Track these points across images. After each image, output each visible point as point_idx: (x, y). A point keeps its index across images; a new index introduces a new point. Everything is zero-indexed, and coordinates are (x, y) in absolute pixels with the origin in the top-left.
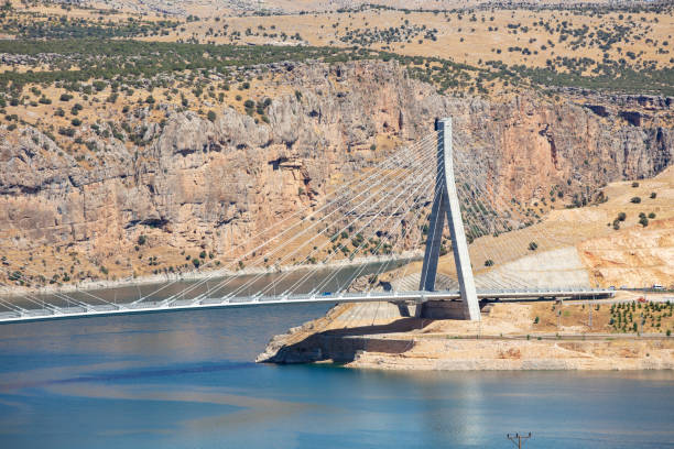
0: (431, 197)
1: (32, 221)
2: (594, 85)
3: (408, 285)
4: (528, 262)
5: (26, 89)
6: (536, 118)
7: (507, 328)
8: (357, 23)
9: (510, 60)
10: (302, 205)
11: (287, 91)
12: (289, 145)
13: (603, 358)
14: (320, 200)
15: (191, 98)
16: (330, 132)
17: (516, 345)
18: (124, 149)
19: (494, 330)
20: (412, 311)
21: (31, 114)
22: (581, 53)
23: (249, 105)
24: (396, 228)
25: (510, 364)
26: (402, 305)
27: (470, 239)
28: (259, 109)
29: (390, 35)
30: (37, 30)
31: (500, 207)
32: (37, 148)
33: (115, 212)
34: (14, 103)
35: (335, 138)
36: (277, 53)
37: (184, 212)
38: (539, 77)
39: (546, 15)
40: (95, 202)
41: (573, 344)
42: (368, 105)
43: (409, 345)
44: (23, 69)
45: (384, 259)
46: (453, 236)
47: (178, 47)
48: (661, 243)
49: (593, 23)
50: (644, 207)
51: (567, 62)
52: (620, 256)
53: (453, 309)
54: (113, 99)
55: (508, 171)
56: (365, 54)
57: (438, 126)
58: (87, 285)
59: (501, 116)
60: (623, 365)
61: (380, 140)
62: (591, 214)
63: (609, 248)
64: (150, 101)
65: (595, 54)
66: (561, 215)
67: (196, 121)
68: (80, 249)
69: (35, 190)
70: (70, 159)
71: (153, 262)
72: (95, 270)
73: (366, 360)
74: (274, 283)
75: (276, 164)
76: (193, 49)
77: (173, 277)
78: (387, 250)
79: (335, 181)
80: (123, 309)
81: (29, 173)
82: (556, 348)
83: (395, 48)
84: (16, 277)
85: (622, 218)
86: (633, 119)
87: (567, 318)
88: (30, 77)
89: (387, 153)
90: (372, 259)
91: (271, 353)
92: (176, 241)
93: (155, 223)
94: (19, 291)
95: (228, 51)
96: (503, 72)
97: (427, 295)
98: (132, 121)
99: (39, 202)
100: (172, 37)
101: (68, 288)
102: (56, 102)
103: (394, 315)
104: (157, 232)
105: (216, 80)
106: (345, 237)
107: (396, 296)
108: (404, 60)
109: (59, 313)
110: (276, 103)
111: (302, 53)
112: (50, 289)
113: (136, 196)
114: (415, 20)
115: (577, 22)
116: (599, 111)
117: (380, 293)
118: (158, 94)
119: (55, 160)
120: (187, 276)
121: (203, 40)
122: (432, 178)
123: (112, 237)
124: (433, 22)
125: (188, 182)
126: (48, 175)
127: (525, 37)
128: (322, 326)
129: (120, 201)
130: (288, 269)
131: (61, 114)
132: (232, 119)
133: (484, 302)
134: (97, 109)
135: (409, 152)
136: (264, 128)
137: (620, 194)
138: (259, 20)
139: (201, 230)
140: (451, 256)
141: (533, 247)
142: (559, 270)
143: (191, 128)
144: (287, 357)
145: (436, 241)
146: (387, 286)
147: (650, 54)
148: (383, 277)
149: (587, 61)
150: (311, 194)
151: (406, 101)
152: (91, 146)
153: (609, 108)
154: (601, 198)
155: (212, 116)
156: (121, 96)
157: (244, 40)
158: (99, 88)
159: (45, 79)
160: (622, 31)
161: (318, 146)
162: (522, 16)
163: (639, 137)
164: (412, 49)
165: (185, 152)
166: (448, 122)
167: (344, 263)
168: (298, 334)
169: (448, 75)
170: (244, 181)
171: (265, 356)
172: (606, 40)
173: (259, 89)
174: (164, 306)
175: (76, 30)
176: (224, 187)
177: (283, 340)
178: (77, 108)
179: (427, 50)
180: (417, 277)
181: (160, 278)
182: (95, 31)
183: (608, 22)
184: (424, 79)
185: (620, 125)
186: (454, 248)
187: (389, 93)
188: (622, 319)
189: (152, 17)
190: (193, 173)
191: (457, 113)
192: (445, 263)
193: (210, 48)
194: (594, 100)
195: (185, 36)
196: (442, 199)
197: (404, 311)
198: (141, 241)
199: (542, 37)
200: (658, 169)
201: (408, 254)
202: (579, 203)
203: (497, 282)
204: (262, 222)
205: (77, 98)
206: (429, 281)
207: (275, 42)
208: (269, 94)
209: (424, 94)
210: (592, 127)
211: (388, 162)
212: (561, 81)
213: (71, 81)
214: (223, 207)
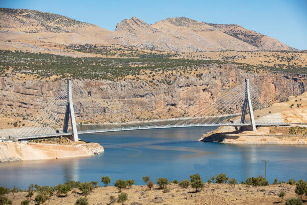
0: (244, 99)
1: (142, 104)
2: (286, 71)
3: (237, 122)
4: (268, 116)
5: (141, 71)
6: (271, 79)
7: (263, 133)
8: (225, 54)
9: (265, 64)
10: (210, 101)
11: (207, 71)
12: (207, 85)
13: (287, 141)
14: (215, 100)
15: (182, 73)
16: (218, 82)
17: (265, 137)
18: (165, 86)
19: (259, 134)
20: (239, 128)
21: (142, 77)
22: (283, 63)
23: (197, 75)
24: (234, 107)
25: (263, 142)
26: (236, 127)
27: (254, 110)
28: (200, 76)
29: (234, 57)
30: (144, 56)
31: (261, 102)
32: (143, 86)
33: (163, 102)
34: (138, 74)
35: (219, 84)
36: (205, 62)
37: (180, 102)
38: (272, 69)
39: (274, 53)
40: (158, 99)
41: (280, 137)
42: (228, 75)
43: (237, 137)
44: (140, 66)
45: (231, 115)
46: (249, 109)
47: (179, 60)
48: (303, 112)
49: (286, 55)
50: (299, 102)
51: (279, 65)
52: (292, 115)
53: (250, 128)
54: (163, 73)
55: (264, 93)
56: (227, 62)
57: (246, 81)
58: (155, 121)
59: (262, 78)
60: (292, 143)
61: (231, 84)
62: (285, 104)
63: (289, 113)
64: (172, 74)
65: (286, 63)
66: (277, 104)
67: (184, 79)
68: (154, 111)
69: (143, 96)
70: (152, 88)
71: (172, 115)
72: (158, 117)
73: (226, 141)
74: (203, 121)
75: (204, 90)
76: (183, 61)
77: (177, 119)
78: (232, 113)
79: (219, 95)
80: (165, 127)
81: (142, 92)
82: (275, 138)
83: (235, 61)
84: (138, 118)
85: (293, 105)
86: (296, 80)
87: (278, 131)
88: (142, 68)
89: (233, 87)
90: (228, 115)
91: (202, 139)
92: (178, 110)
93: (173, 105)
94: (139, 122)
95: (192, 61)
96: (263, 67)
97: (242, 124)
98: (168, 79)
99: (144, 99)
100: (178, 58)
101: (151, 121)
102: (149, 74)
103: (234, 129)
104: (173, 107)
105: (189, 69)
106: (222, 109)
107: (234, 125)
108: (237, 64)
109: (148, 128)
110: (204, 75)
111: (211, 62)
112: (146, 121)
113: (168, 98)
114: (240, 54)
115: (282, 55)
116: (287, 78)
117: (230, 124)
118: (174, 72)
119: (148, 89)
120: (181, 119)
121: (186, 58)
122: (244, 94)
123: (161, 108)
124: (245, 54)
125: (181, 94)
126: (146, 92)
127: (269, 58)
128: (215, 132)
129: (164, 99)
130: (207, 117)
131: (150, 77)
132: (193, 78)
133: (257, 126)
134: (159, 76)
135: (238, 88)
136: (201, 81)
137: (292, 99)
138: (201, 53)
139: (185, 107)
140: (249, 114)
141: (270, 112)
142: (276, 118)
143: (182, 81)
144: (206, 140)
145: (245, 111)
146: (232, 122)
147: (300, 63)
148: (231, 120)
149: (284, 65)
150: (213, 98)
151: (238, 74)
152: (157, 85)
153: (289, 77)
154: (287, 100)
155: (188, 78)
156: (165, 72)
157: (196, 59)
158: (159, 70)
159: (146, 68)
160: (293, 57)
161: (215, 86)
162: (268, 53)
163: (297, 85)
164: (239, 61)
165: (181, 87)
166: (248, 80)
167: (221, 116)
168: (209, 134)
169: (249, 68)
170: (196, 95)
171: (200, 140)
172: (289, 60)
173: (200, 71)
174: (175, 126)
175: (154, 56)
176: (191, 96)
177: (205, 135)
178: (154, 75)
179: (243, 61)
180: (240, 120)
181: (174, 119)
182: (159, 56)
183: (289, 55)
184: (243, 69)
185: (292, 81)
186: (250, 112)
187: (233, 72)
188: (292, 131)
189: (173, 53)
190: (182, 92)
191: (251, 77)
192: (247, 116)
193: (188, 60)
194: (286, 75)
195: (181, 57)
196: (247, 100)
197: (236, 128)
198: (169, 109)
199: (273, 59)
200: (302, 93)
201: (238, 114)
202: (281, 101)
203: (261, 121)
204: (200, 105)
205: (154, 73)
206: (243, 121)
207: (204, 59)
208: (202, 72)
209: (242, 73)
210: (285, 82)
211: (233, 90)
212: (277, 70)
213: (152, 69)
214: (190, 101)
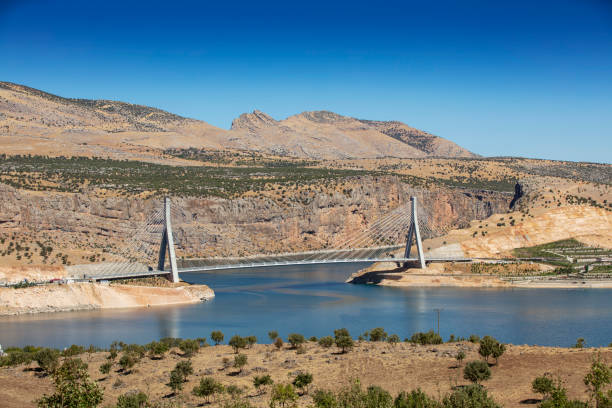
0: (409, 224)
1: (268, 231)
2: (467, 186)
3: (400, 256)
4: (443, 248)
5: (267, 185)
6: (446, 197)
7: (435, 271)
8: (383, 162)
9: (437, 176)
10: (363, 227)
11: (358, 186)
12: (358, 205)
13: (468, 283)
14: (369, 225)
15: (324, 188)
16: (373, 201)
17: (438, 278)
18: (300, 206)
19: (431, 272)
20: (402, 265)
21: (268, 194)
22: (462, 175)
23: (344, 191)
24: (396, 236)
25: (436, 284)
26: (398, 263)
27: (422, 240)
28: (348, 192)
29: (395, 167)
30: (271, 164)
31: (433, 228)
32: (270, 206)
33: (296, 228)
34: (262, 190)
35: (375, 204)
36: (355, 173)
37: (321, 229)
38: (447, 183)
39: (450, 161)
40: (289, 225)
41: (458, 277)
42: (387, 191)
43: (400, 277)
44: (265, 178)
45: (392, 246)
46: (416, 239)
47: (320, 170)
48: (489, 242)
49: (466, 164)
50: (484, 229)
51: (457, 178)
52: (475, 246)
53: (416, 265)
54: (297, 189)
55: (437, 216)
56: (386, 173)
57: (412, 199)
58: (287, 254)
59: (434, 196)
60: (474, 285)
61: (391, 204)
62: (465, 232)
63: (471, 244)
64: (310, 189)
65: (467, 175)
66: (455, 232)
67: (326, 197)
68: (284, 241)
69: (268, 220)
70: (281, 209)
71: (310, 246)
72: (289, 249)
73: (385, 282)
74: (353, 254)
75: (354, 212)
76: (325, 171)
77: (317, 252)
78: (393, 243)
79: (375, 218)
80: (299, 263)
81: (267, 214)
82: (452, 278)
83: (397, 171)
84: (262, 251)
85: (476, 233)
86: (480, 198)
87: (456, 268)
88: (268, 181)
89: (393, 208)
90: (387, 246)
91: (351, 279)
92: (317, 239)
93: (310, 233)
94: (263, 256)
95: (337, 172)
96: (435, 181)
97: (407, 260)
98: (303, 197)
99: (271, 225)
100: (317, 167)
101: (280, 255)
102: (277, 189)
103: (395, 267)
104: (311, 236)
105: (333, 182)
106: (378, 238)
107: (396, 259)
108: (399, 176)
109: (277, 264)
110: (354, 190)
111: (363, 173)
112: (274, 255)
113: (304, 223)
114: (404, 162)
115: (461, 164)
116: (468, 195)
117: (390, 259)
118: (312, 187)
119: (276, 209)
120: (321, 251)
121: (328, 168)
122: (409, 218)
123: (295, 237)
124: (410, 163)
125: (322, 218)
126: (273, 215)
127: (442, 169)
128: (369, 270)
129: (299, 224)
130: (358, 249)
131: (278, 193)
132: (338, 196)
133: (427, 262)
134: (291, 192)
135: (401, 209)
136: (350, 199)
137: (475, 224)
138: (349, 161)
139: (327, 235)
140: (415, 246)
141: (445, 243)
142: (453, 251)
143: (324, 198)
144: (356, 281)
145: (410, 240)
146: (392, 256)
147: (486, 176)
148: (391, 253)
149: (464, 178)
150: (366, 223)
151: (400, 191)
152: (289, 205)
153: (472, 194)
154: (469, 226)
155: (331, 195)
156: (299, 188)
157: (343, 168)
158: (292, 184)
159: (273, 181)
160: (476, 167)
161: (369, 206)
162: (441, 161)
163: (482, 204)
164: (402, 172)
165: (321, 208)
166: (415, 198)
167: (378, 248)
168: (361, 273)
169: (415, 182)
170: (343, 218)
171: (349, 281)
172: (471, 170)
173: (348, 185)
174: (313, 262)
175: (285, 164)
176: (335, 220)
177: (355, 275)
178: (284, 191)
179: (408, 172)
180: (403, 253)
181: (312, 252)
182: (291, 164)
183: (472, 164)
184: (407, 183)
185: (475, 200)
186: (417, 243)
187: (394, 187)
188: (475, 269)
189: (311, 160)
190: (324, 215)
191: (419, 195)
192: (413, 248)
193: (331, 171)
194: (466, 191)
195: (322, 167)
196: (413, 226)
197: (399, 265)
198: (306, 239)
199: (448, 169)
200: (488, 216)
201: (401, 245)
202: (461, 227)
203: (432, 255)
204: (349, 233)
205: (284, 188)
206: (408, 255)
207: (355, 169)
208: (352, 187)
209: (407, 188)
210: (465, 201)
211: (394, 212)
212: (455, 184)
213: (282, 182)
214: (334, 226)
